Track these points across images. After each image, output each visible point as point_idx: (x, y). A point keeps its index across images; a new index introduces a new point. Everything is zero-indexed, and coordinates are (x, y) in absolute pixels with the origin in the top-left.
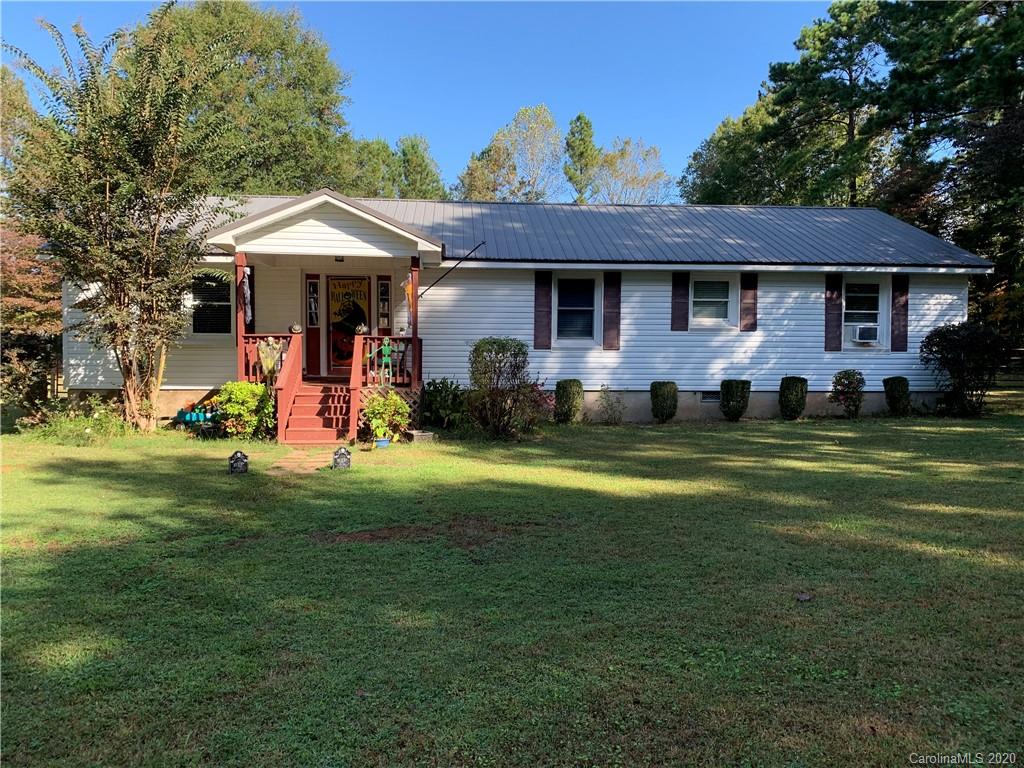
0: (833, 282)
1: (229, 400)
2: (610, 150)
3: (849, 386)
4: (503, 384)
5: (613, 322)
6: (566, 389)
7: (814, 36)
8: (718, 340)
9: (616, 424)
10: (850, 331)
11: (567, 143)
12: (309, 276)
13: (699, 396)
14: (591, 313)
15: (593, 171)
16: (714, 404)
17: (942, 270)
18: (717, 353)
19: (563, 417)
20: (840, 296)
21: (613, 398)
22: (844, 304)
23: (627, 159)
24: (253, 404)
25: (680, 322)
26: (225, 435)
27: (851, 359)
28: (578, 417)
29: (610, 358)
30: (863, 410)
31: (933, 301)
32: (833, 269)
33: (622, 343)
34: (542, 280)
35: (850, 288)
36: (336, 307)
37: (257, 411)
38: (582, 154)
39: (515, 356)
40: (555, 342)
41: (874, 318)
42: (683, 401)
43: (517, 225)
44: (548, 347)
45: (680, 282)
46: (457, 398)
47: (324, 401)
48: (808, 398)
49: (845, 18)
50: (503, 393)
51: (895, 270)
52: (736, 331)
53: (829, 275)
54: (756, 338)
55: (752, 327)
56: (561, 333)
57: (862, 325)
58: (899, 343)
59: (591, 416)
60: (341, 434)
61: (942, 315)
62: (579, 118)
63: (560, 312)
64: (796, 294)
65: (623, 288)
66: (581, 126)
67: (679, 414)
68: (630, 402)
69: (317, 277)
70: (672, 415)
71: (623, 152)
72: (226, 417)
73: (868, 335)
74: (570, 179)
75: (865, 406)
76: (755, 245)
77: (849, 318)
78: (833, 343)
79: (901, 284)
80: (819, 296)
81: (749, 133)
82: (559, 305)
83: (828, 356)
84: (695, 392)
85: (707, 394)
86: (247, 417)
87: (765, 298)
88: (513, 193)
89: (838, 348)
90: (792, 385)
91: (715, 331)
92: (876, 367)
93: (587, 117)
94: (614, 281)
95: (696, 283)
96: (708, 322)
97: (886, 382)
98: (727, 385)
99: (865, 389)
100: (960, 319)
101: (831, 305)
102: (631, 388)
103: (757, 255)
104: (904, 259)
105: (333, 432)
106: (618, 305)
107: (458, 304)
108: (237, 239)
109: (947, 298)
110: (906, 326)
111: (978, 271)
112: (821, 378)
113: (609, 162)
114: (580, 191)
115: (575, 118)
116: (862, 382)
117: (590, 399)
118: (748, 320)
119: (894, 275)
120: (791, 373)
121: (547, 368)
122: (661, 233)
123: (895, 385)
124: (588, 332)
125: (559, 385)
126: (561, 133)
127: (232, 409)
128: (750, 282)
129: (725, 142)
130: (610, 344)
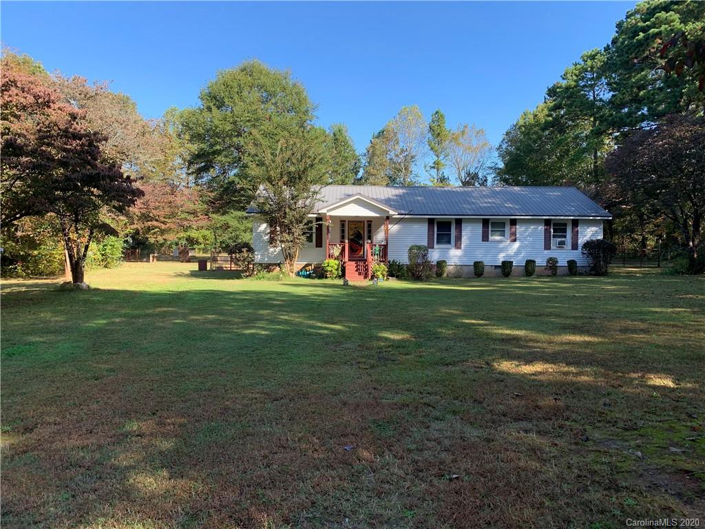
0: (547, 223)
1: (328, 266)
2: (455, 131)
3: (552, 264)
4: (420, 261)
5: (459, 238)
6: (441, 264)
7: (572, 73)
8: (501, 245)
9: (460, 277)
10: (554, 242)
11: (430, 127)
12: (341, 221)
13: (493, 267)
14: (450, 234)
15: (446, 143)
16: (499, 271)
17: (591, 218)
18: (502, 250)
19: (439, 275)
20: (550, 228)
21: (459, 267)
22: (552, 231)
23: (466, 136)
24: (336, 267)
25: (485, 238)
26: (326, 277)
27: (554, 253)
28: (445, 275)
29: (458, 252)
30: (558, 273)
31: (589, 230)
32: (547, 217)
33: (462, 246)
34: (431, 222)
35: (554, 225)
36: (351, 233)
37: (337, 269)
38: (439, 134)
39: (424, 251)
40: (435, 246)
41: (565, 237)
42: (486, 269)
43: (419, 198)
44: (433, 248)
45: (485, 223)
46: (400, 267)
47: (356, 267)
48: (536, 268)
49: (589, 63)
50: (420, 265)
51: (572, 218)
52: (509, 242)
53: (546, 220)
54: (517, 245)
55: (515, 240)
56: (438, 243)
57: (560, 240)
58: (575, 247)
59: (450, 275)
60: (365, 277)
61: (593, 235)
62: (437, 112)
63: (437, 234)
64: (532, 227)
65: (463, 225)
66: (438, 117)
67: (485, 274)
68: (465, 269)
69: (345, 221)
70: (482, 274)
71: (463, 132)
72: (327, 271)
73: (562, 244)
74: (432, 149)
75: (559, 271)
76: (517, 207)
77: (554, 236)
78: (547, 247)
79: (575, 223)
80: (541, 228)
81: (537, 124)
82: (438, 231)
83: (546, 252)
84: (492, 266)
85: (496, 267)
86: (334, 271)
87: (520, 229)
88: (397, 156)
89: (550, 249)
90: (530, 263)
91: (501, 242)
92: (563, 257)
93: (442, 112)
94: (459, 222)
95: (492, 223)
96: (498, 238)
97: (568, 262)
98: (504, 263)
99: (558, 265)
100: (600, 237)
101: (547, 232)
102: (466, 264)
103: (516, 211)
104: (576, 214)
105: (362, 277)
106: (461, 232)
107: (399, 231)
108: (328, 211)
109: (594, 229)
110: (577, 240)
111: (606, 218)
112: (541, 261)
113: (455, 139)
114: (438, 156)
115: (435, 112)
116: (557, 262)
117: (450, 269)
118: (513, 238)
119: (573, 219)
120: (529, 259)
121: (435, 256)
122: (478, 202)
123: (572, 264)
124: (449, 242)
125: (438, 263)
126: (427, 121)
127: (329, 269)
128: (513, 222)
129: (523, 128)
130: (458, 246)
